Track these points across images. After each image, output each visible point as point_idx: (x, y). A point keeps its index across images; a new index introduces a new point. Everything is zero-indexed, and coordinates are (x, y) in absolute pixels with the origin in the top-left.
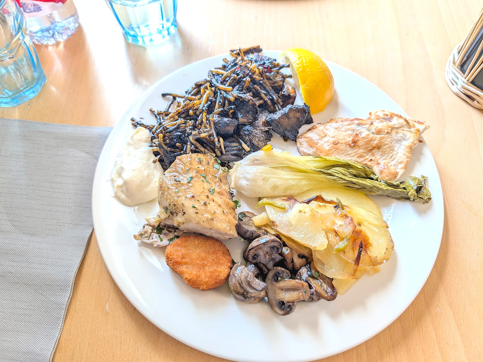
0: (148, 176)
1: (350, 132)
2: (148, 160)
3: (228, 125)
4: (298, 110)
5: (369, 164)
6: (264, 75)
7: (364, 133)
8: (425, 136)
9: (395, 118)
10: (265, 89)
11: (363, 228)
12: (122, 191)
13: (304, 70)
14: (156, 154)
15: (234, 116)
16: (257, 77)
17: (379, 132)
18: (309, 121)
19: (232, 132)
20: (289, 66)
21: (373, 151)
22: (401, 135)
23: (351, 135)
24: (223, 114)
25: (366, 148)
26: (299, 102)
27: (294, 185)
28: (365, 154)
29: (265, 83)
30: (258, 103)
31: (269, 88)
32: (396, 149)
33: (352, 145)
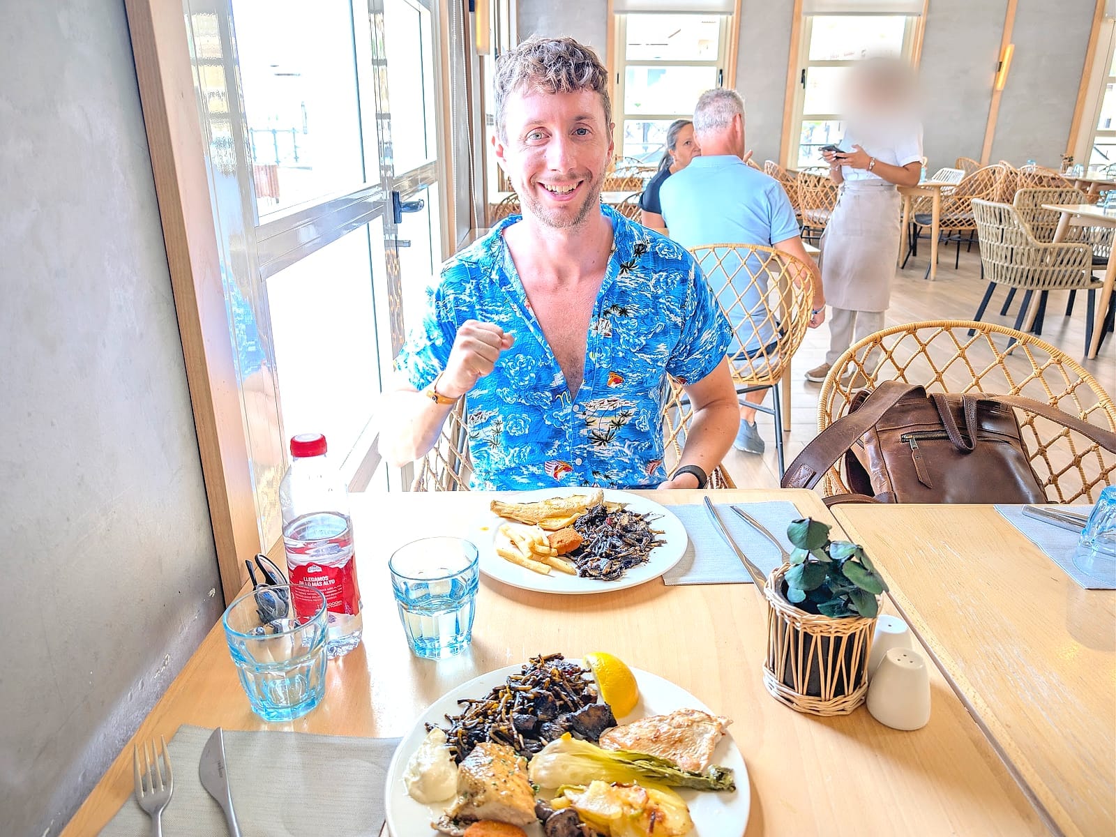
0: (445, 772)
1: (652, 729)
2: (445, 757)
3: (527, 721)
4: (598, 708)
5: (672, 758)
6: (564, 677)
7: (664, 728)
8: (730, 729)
9: (696, 713)
10: (565, 691)
11: (661, 807)
12: (418, 787)
13: (603, 670)
14: (452, 753)
15: (534, 713)
16: (557, 678)
17: (680, 726)
18: (612, 724)
19: (532, 728)
20: (590, 671)
21: (676, 745)
22: (703, 728)
23: (653, 731)
24: (522, 712)
25: (668, 742)
26: (600, 702)
27: (593, 774)
28: (668, 749)
29: (565, 685)
30: (558, 703)
31: (569, 689)
32: (698, 742)
33: (654, 739)
